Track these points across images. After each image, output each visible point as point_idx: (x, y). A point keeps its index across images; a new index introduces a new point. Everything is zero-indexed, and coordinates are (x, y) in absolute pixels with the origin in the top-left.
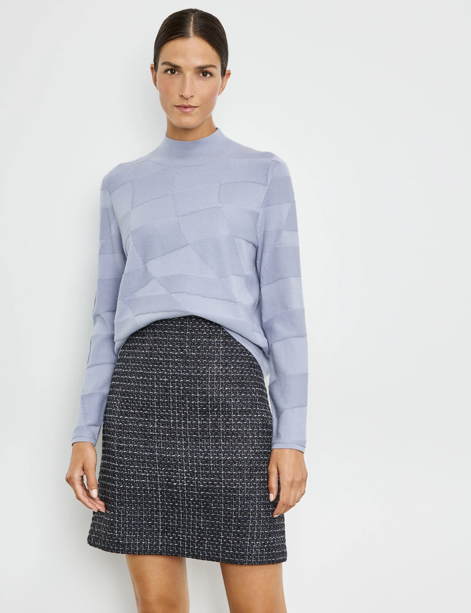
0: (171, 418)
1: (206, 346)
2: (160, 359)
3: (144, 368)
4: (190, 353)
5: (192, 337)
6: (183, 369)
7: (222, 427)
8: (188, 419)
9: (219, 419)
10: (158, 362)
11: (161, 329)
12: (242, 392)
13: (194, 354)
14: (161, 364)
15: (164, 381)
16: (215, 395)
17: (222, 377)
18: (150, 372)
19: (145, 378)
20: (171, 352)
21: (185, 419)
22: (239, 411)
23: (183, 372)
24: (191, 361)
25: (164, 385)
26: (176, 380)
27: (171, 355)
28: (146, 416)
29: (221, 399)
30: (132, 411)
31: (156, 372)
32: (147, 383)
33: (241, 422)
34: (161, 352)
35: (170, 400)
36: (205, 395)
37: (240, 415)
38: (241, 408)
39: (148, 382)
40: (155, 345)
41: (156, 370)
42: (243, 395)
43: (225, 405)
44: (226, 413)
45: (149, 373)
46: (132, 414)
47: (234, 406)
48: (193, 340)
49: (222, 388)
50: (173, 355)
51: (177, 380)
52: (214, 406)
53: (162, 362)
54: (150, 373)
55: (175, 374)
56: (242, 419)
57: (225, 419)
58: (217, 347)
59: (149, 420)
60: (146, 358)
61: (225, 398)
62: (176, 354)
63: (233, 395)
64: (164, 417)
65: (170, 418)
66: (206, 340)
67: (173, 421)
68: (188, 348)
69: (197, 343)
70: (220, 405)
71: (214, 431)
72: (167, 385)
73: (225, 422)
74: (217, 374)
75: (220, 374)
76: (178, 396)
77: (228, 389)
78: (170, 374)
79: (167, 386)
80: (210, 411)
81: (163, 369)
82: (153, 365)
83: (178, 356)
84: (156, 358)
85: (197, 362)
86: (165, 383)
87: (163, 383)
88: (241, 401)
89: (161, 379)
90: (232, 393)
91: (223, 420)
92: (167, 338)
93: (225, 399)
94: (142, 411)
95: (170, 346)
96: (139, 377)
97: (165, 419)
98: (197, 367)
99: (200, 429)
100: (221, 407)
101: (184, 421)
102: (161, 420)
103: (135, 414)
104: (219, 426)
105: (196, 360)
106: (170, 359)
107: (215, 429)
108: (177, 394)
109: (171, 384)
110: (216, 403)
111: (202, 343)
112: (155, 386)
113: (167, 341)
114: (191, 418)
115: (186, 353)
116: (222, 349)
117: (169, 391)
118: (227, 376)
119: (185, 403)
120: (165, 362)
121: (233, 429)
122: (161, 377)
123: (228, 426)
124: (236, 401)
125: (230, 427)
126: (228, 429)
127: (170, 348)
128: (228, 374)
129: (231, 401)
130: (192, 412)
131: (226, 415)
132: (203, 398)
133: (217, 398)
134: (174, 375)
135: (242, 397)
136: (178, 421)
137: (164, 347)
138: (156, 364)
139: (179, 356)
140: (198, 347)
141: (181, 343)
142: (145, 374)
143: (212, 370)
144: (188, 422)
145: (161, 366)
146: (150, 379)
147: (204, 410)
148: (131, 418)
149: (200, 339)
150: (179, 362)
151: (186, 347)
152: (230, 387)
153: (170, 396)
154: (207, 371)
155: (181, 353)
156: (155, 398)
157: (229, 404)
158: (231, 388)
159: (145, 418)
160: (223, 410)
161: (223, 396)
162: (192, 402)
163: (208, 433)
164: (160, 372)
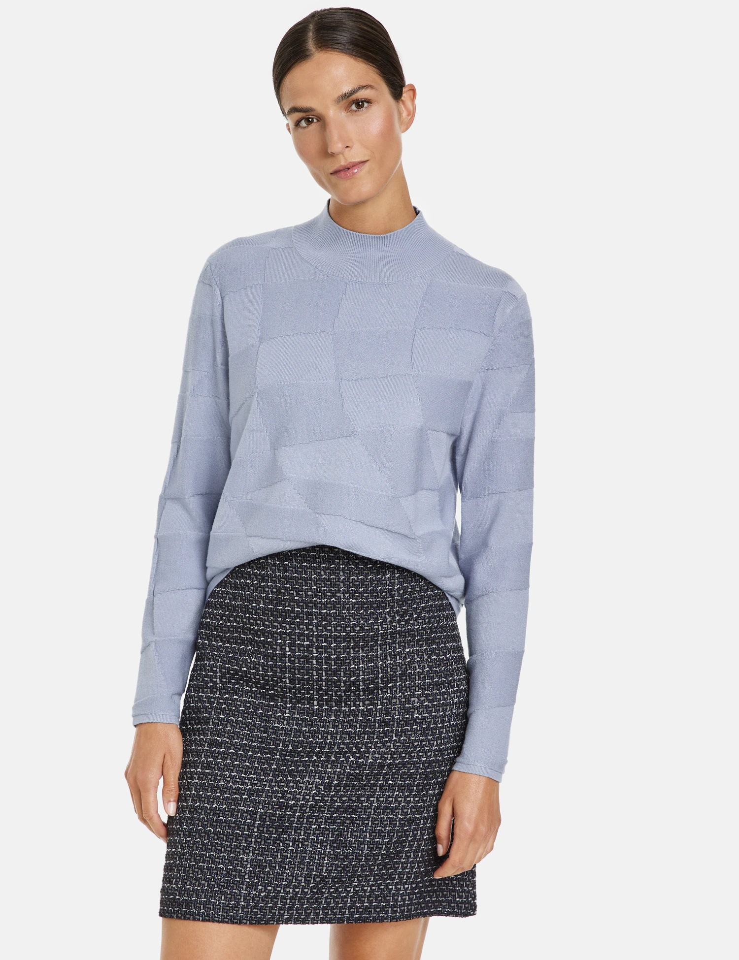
0: (315, 703)
1: (373, 587)
2: (296, 609)
3: (267, 623)
4: (347, 599)
5: (350, 573)
6: (336, 627)
7: (398, 713)
8: (343, 704)
9: (394, 701)
10: (292, 615)
11: (295, 559)
12: (432, 653)
13: (353, 601)
14: (298, 617)
15: (303, 646)
16: (389, 662)
17: (400, 632)
18: (278, 629)
19: (269, 640)
20: (315, 599)
21: (338, 705)
22: (427, 685)
23: (336, 630)
24: (349, 613)
25: (304, 651)
26: (323, 644)
27: (316, 604)
28: (272, 698)
29: (398, 667)
30: (247, 688)
31: (290, 631)
32: (273, 648)
33: (429, 702)
34: (297, 598)
35: (314, 676)
36: (372, 664)
37: (429, 691)
38: (431, 680)
39: (275, 647)
40: (285, 586)
41: (290, 627)
42: (433, 658)
43: (404, 678)
44: (406, 689)
45: (276, 631)
46: (247, 692)
47: (420, 677)
48: (352, 578)
49: (400, 650)
50: (318, 603)
51: (326, 644)
52: (388, 680)
53: (300, 614)
54: (278, 631)
55: (323, 634)
56: (431, 698)
57: (404, 700)
58: (390, 587)
59: (277, 705)
60: (270, 606)
61: (406, 665)
62: (323, 601)
63: (418, 659)
64: (302, 701)
65: (313, 703)
66: (373, 578)
67: (318, 707)
68: (344, 592)
69: (358, 583)
70: (397, 677)
71: (384, 720)
72: (308, 651)
73: (403, 704)
74: (392, 629)
75: (397, 628)
76: (326, 670)
77: (410, 650)
78: (313, 634)
79: (309, 654)
80: (381, 689)
81: (302, 626)
82: (284, 619)
83: (327, 604)
84: (289, 608)
85: (359, 613)
86: (305, 649)
87: (302, 649)
88: (431, 667)
89: (299, 642)
90: (416, 657)
91: (400, 701)
92: (307, 575)
93: (406, 667)
94: (264, 691)
95: (313, 588)
96: (259, 638)
97: (304, 704)
98: (360, 622)
99: (362, 718)
100: (398, 680)
101: (336, 708)
102: (297, 705)
103: (252, 693)
104: (394, 712)
105: (358, 610)
106: (314, 610)
107: (386, 717)
108: (326, 666)
109: (314, 650)
110: (390, 675)
111: (367, 583)
112: (288, 654)
113: (308, 580)
114: (349, 703)
115: (341, 599)
116: (399, 589)
117: (311, 662)
118: (409, 631)
119: (339, 680)
120: (306, 614)
121: (415, 716)
122: (298, 638)
123: (407, 711)
124: (422, 669)
125: (411, 713)
126: (408, 716)
127: (312, 592)
128: (409, 627)
129: (416, 669)
130: (351, 693)
131: (406, 694)
132: (369, 669)
133: (393, 666)
134: (321, 636)
135: (432, 662)
136: (327, 707)
137: (302, 590)
138: (289, 617)
139: (329, 606)
140: (361, 590)
141: (331, 583)
142: (269, 632)
143: (383, 625)
144: (343, 709)
145: (298, 620)
146: (279, 641)
147: (371, 687)
148: (245, 698)
149: (362, 577)
150: (330, 615)
151: (341, 590)
152: (413, 647)
153: (313, 670)
154: (376, 627)
155: (332, 600)
156: (287, 672)
157: (412, 675)
158: (415, 648)
159: (270, 702)
160: (402, 685)
161: (402, 662)
162: (352, 679)
163: (373, 724)
164: (296, 631)
